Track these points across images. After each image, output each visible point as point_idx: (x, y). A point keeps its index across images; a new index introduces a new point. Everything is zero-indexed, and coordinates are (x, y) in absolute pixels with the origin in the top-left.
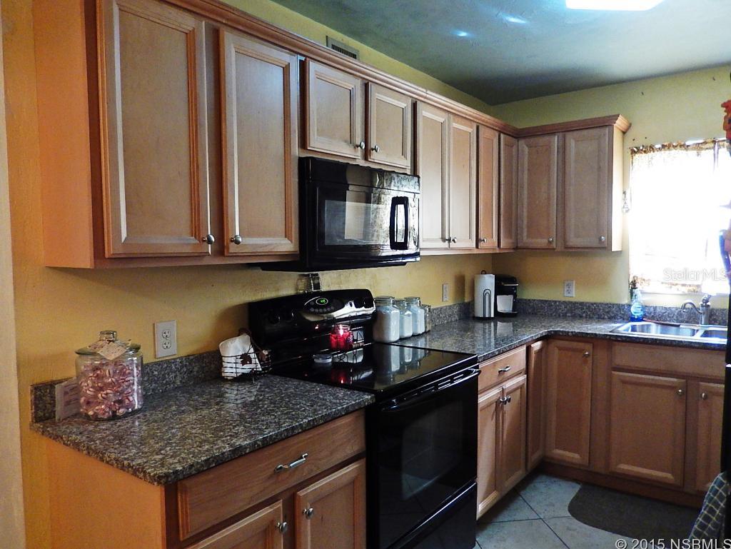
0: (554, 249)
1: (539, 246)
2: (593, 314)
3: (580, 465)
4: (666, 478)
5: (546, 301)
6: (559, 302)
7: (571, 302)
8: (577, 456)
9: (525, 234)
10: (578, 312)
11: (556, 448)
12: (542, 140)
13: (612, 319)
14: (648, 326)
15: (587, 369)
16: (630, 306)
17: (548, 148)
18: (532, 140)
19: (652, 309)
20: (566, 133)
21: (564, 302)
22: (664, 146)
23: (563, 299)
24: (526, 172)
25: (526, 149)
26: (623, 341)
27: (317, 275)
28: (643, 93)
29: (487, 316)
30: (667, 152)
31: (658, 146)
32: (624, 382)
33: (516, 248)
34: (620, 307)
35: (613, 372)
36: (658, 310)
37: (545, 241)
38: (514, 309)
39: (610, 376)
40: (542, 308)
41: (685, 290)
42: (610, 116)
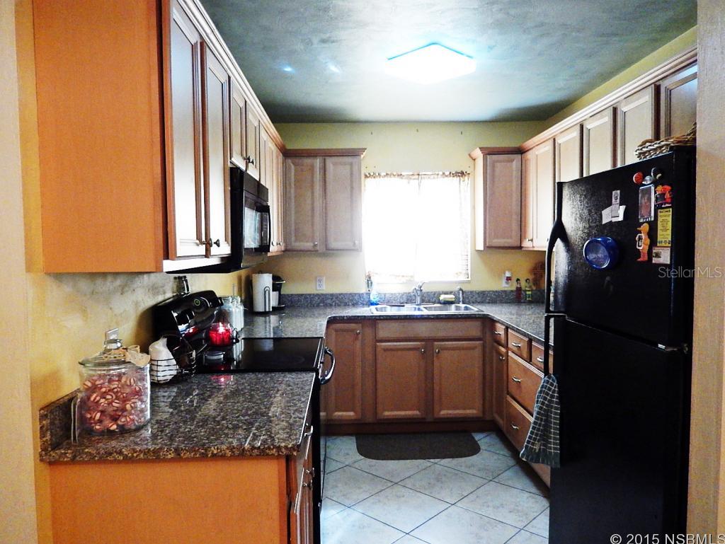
0: (317, 251)
1: (306, 249)
2: (340, 302)
3: (355, 420)
4: (414, 415)
5: (302, 295)
6: (314, 294)
7: (322, 294)
8: (352, 414)
9: (293, 239)
10: (329, 301)
11: (336, 411)
12: (308, 161)
13: (355, 305)
14: (385, 308)
15: (358, 344)
16: (369, 294)
17: (312, 168)
18: (297, 160)
19: (383, 296)
20: (326, 158)
21: (318, 295)
22: (387, 174)
23: (315, 292)
24: (293, 186)
25: (293, 167)
26: (384, 319)
27: (185, 277)
28: (372, 133)
29: (267, 310)
30: (389, 179)
31: (383, 174)
32: (386, 350)
33: (286, 251)
34: (360, 295)
35: (378, 344)
36: (387, 296)
37: (312, 244)
38: (279, 303)
39: (376, 347)
40: (299, 301)
41: (404, 280)
42: (360, 149)
